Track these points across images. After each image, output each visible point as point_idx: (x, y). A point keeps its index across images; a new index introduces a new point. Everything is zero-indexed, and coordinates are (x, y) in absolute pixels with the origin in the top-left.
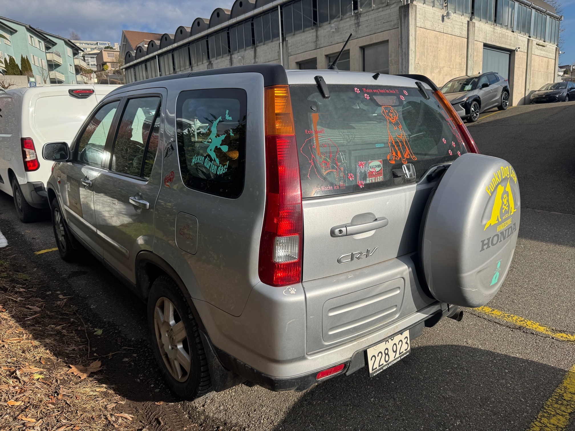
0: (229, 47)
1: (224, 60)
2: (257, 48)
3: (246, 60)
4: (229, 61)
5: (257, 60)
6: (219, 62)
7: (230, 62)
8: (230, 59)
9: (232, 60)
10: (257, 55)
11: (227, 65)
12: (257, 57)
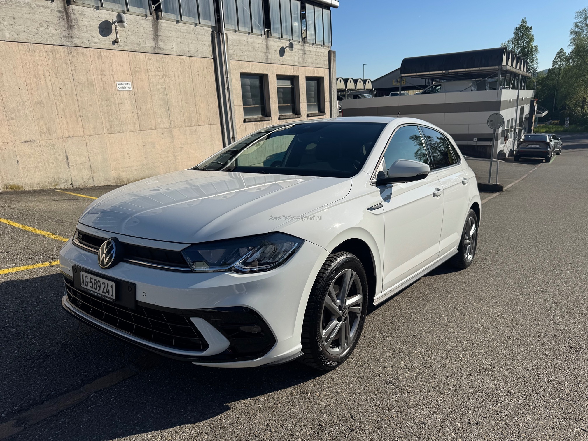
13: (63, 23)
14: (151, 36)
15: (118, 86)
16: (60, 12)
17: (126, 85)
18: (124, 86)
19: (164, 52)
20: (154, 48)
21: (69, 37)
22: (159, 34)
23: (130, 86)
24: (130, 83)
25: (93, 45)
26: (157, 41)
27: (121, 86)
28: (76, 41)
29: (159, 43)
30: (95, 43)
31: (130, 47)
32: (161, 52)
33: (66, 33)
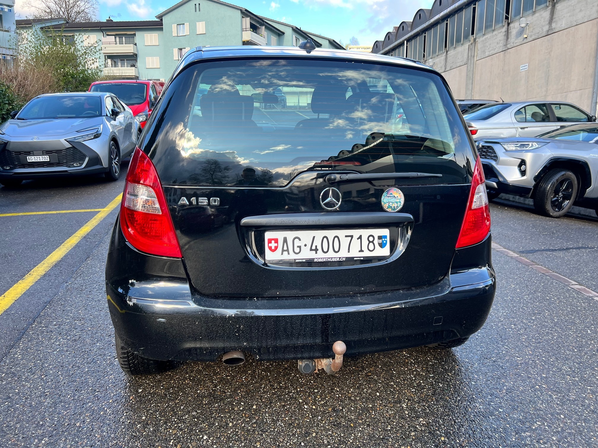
0: (507, 12)
1: (495, 34)
2: (556, 5)
3: (534, 29)
4: (504, 33)
5: (554, 25)
6: (487, 38)
7: (505, 35)
8: (506, 30)
9: (510, 31)
10: (556, 16)
11: (500, 40)
12: (554, 20)
13: (505, 38)
14: (548, 22)
15: (521, 69)
16: (505, 32)
17: (525, 66)
18: (524, 68)
19: (554, 31)
20: (548, 31)
21: (506, 45)
22: (554, 17)
23: (527, 67)
24: (527, 64)
25: (515, 45)
26: (551, 24)
27: (522, 68)
28: (509, 46)
29: (552, 25)
30: (516, 43)
31: (533, 37)
32: (553, 32)
33: (505, 43)
